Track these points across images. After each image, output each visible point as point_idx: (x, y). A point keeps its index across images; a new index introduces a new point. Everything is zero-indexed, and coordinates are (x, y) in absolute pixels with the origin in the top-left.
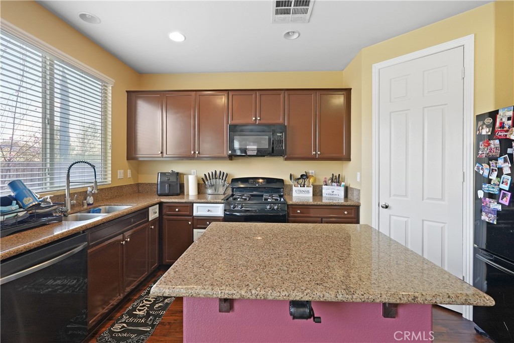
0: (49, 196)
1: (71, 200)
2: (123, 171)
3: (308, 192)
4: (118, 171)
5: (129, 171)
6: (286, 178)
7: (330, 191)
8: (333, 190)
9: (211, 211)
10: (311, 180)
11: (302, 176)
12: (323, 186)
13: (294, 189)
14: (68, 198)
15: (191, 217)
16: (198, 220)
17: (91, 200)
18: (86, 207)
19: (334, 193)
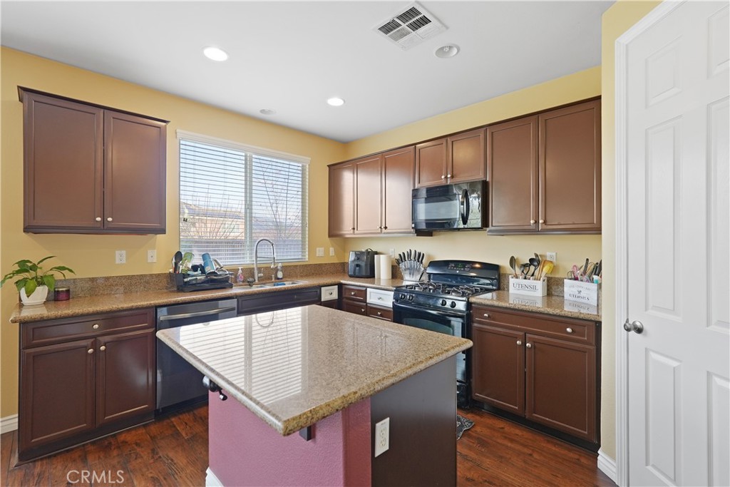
0: (240, 268)
1: (259, 273)
2: (323, 249)
3: (534, 288)
4: (318, 249)
5: (332, 249)
6: (504, 263)
7: (575, 291)
8: (580, 289)
9: (383, 300)
10: (546, 269)
11: (531, 260)
12: (565, 280)
13: (512, 281)
14: (256, 272)
15: (365, 304)
16: (371, 308)
17: (280, 275)
18: (273, 280)
19: (582, 295)
